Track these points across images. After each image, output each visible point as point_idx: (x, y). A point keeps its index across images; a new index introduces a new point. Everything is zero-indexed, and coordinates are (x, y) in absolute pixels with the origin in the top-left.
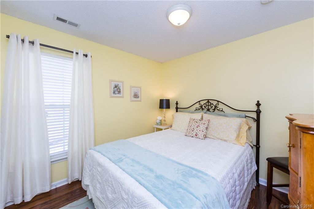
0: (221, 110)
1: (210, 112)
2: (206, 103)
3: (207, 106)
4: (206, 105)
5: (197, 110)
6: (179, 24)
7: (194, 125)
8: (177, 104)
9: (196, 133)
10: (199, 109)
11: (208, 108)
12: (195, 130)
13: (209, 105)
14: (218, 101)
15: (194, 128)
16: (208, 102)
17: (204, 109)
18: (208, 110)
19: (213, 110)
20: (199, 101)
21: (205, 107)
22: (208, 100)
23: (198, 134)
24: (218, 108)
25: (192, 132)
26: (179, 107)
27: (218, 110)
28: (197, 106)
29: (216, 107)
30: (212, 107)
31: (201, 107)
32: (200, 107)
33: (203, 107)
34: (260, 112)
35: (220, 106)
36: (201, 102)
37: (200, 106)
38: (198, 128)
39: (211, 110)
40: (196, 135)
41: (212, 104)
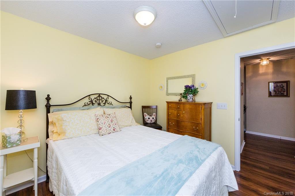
0: (110, 103)
1: (101, 106)
2: (97, 97)
3: (98, 101)
4: (97, 99)
5: (85, 105)
6: (145, 24)
7: (108, 120)
8: (48, 98)
9: (113, 127)
10: (89, 104)
11: (99, 102)
12: (112, 125)
13: (100, 99)
14: (108, 96)
15: (110, 124)
16: (99, 96)
17: (94, 104)
18: (99, 104)
19: (104, 103)
20: (89, 96)
21: (96, 102)
22: (99, 94)
23: (116, 128)
24: (108, 102)
25: (109, 128)
26: (51, 105)
27: (108, 103)
28: (87, 100)
29: (106, 101)
30: (103, 101)
31: (92, 101)
32: (90, 102)
33: (94, 102)
34: (132, 103)
35: (110, 100)
36: (91, 96)
37: (90, 100)
38: (113, 122)
39: (102, 104)
40: (114, 130)
41: (103, 98)
